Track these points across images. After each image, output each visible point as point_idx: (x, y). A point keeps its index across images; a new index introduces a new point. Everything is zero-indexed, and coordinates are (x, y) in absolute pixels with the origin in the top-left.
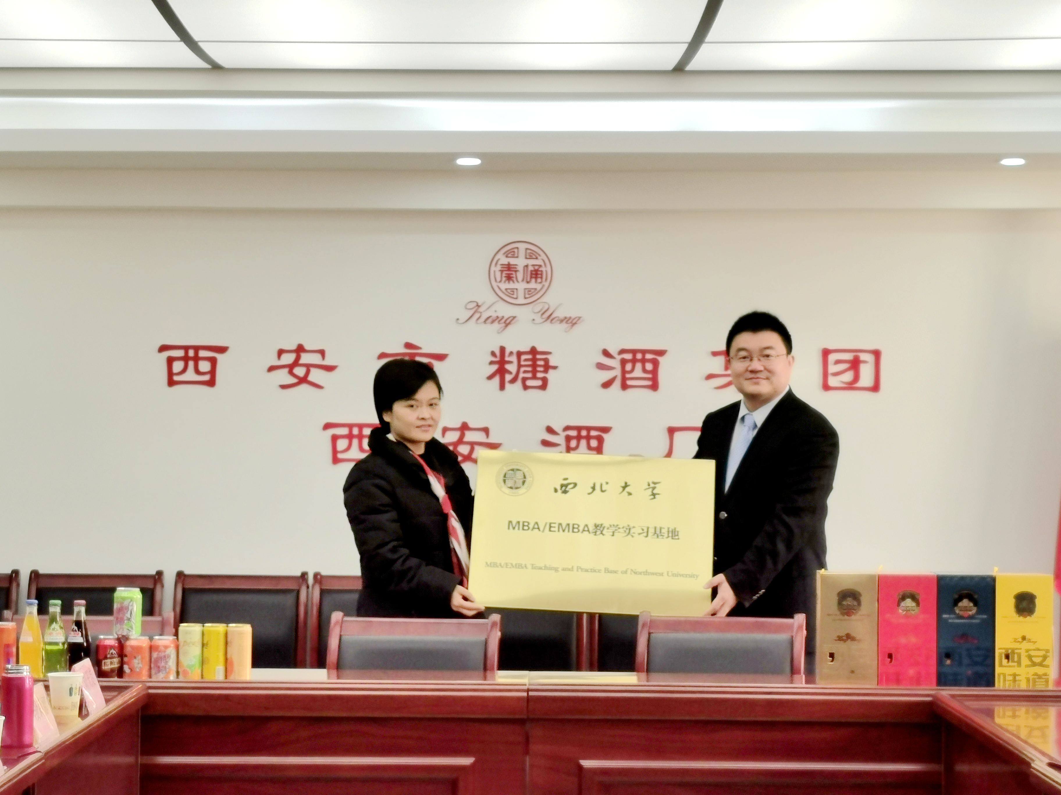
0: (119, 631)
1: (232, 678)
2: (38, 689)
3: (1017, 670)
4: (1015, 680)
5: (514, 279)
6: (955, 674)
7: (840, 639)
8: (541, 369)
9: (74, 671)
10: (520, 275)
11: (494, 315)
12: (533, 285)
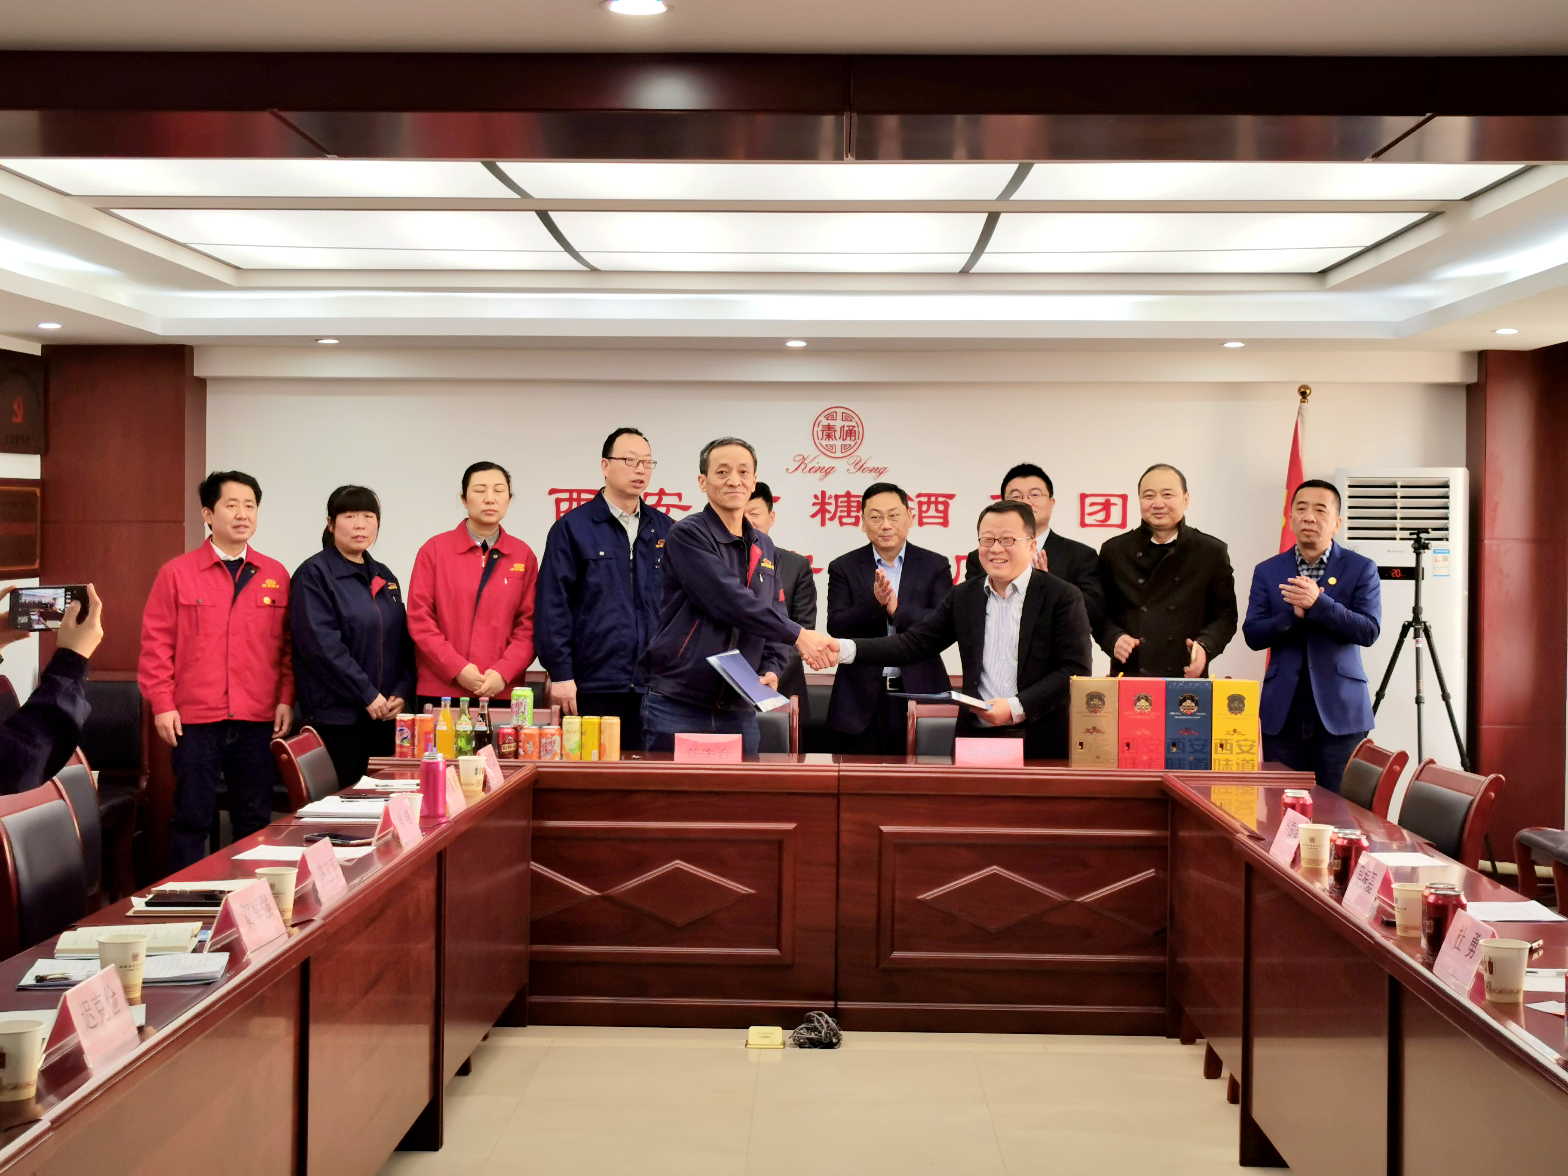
0: (515, 722)
1: (604, 760)
2: (451, 771)
3: (1229, 757)
4: (1227, 765)
5: (833, 437)
6: (1180, 760)
7: (1088, 731)
8: (855, 509)
9: (479, 755)
10: (838, 435)
11: (817, 466)
12: (848, 442)
